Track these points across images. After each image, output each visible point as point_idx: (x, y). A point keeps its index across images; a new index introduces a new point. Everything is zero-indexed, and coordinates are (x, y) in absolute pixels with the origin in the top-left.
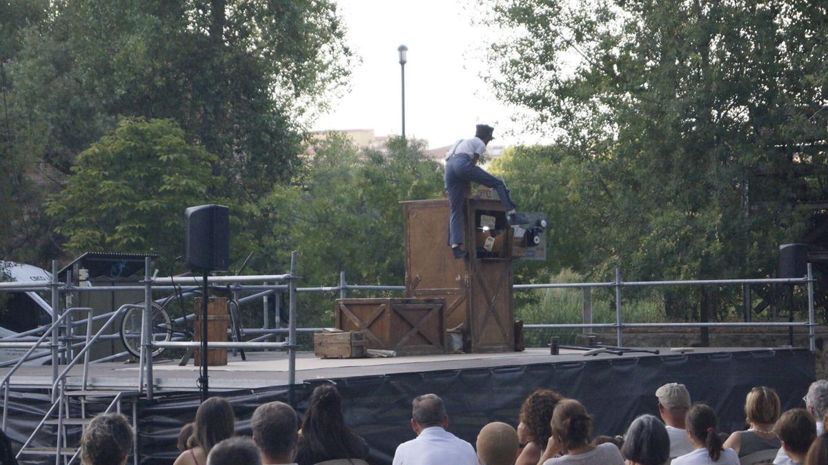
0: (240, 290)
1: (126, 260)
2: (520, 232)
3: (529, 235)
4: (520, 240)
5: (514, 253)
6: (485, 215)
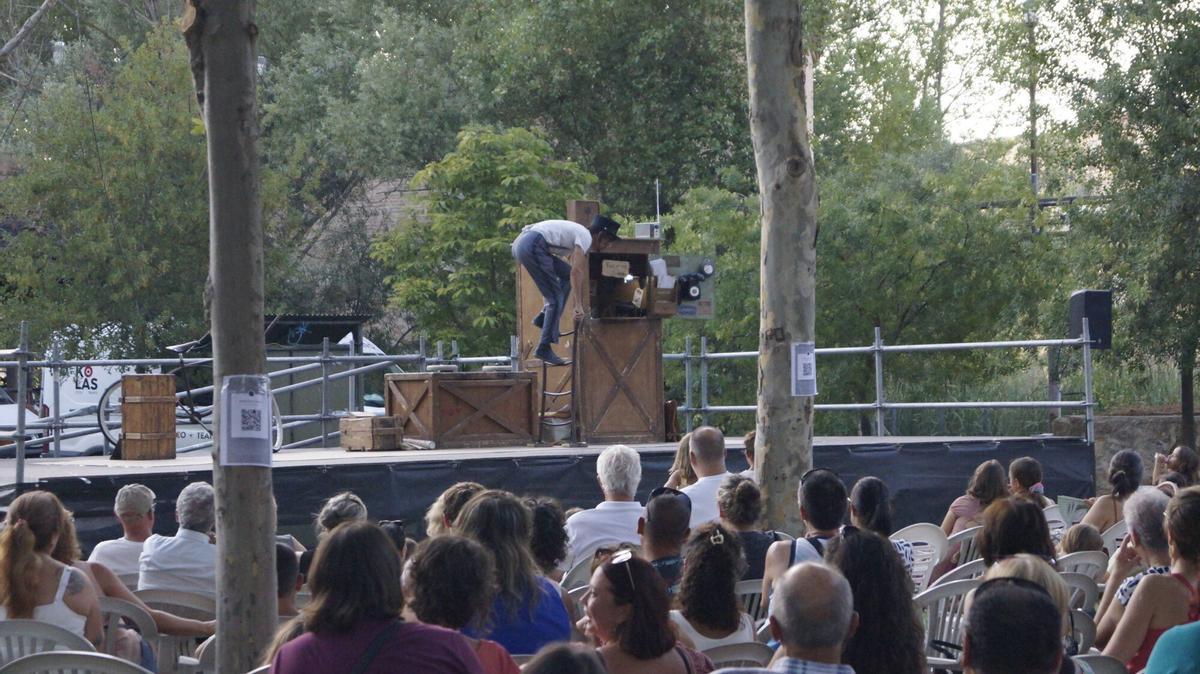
0: (331, 362)
1: (308, 323)
2: (666, 281)
3: (682, 285)
4: (669, 293)
5: (657, 310)
6: (610, 260)
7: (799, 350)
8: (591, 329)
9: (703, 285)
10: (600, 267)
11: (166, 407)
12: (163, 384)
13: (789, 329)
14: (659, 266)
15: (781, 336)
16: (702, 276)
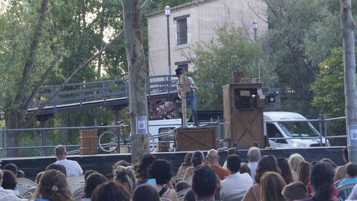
2: (262, 97)
3: (268, 97)
4: (264, 100)
5: (259, 106)
6: (243, 90)
7: (138, 119)
8: (235, 113)
9: (276, 97)
10: (240, 93)
11: (93, 140)
12: (91, 133)
13: (135, 113)
14: (260, 92)
15: (133, 115)
16: (275, 95)
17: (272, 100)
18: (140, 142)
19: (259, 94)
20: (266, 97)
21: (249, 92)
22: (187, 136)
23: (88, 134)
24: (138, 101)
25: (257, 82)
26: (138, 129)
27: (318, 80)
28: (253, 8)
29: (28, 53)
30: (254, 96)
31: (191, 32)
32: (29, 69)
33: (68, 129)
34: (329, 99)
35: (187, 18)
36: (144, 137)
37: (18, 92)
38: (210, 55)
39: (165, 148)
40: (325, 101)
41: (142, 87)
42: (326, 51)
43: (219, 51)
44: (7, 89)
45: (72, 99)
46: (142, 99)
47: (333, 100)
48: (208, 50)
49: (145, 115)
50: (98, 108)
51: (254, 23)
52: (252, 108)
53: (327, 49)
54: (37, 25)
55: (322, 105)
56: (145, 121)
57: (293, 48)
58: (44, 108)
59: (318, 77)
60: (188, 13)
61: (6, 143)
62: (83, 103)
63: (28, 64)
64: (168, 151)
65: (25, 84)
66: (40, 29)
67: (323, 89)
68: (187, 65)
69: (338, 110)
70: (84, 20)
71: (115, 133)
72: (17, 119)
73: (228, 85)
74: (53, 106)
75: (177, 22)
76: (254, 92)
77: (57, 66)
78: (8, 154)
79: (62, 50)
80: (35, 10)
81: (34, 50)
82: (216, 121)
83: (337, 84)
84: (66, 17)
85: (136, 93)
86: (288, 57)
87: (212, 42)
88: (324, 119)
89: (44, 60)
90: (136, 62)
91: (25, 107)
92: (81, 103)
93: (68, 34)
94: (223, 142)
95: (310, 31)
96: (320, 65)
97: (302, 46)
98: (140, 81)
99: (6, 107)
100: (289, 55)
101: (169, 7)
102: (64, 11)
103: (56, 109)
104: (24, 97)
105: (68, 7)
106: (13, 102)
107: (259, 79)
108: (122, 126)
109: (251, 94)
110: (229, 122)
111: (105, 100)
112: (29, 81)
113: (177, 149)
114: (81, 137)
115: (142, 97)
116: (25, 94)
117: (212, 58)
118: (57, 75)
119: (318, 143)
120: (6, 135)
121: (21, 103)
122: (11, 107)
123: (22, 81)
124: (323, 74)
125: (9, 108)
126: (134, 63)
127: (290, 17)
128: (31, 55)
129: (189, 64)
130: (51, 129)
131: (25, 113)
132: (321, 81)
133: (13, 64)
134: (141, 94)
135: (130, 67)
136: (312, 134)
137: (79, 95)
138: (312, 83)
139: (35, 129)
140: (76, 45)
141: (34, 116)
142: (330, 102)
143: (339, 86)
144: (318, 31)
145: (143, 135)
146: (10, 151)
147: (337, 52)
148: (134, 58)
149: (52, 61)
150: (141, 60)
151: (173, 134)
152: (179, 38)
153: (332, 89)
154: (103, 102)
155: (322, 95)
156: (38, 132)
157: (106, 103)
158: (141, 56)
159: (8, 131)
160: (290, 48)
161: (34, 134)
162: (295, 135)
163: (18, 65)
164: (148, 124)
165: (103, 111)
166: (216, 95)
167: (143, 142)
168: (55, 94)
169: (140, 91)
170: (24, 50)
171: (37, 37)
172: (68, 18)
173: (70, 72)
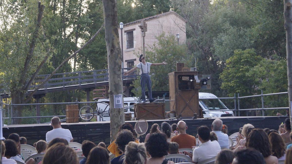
2: (198, 81)
3: (202, 81)
4: (199, 83)
5: (196, 88)
6: (184, 76)
7: (116, 97)
8: (179, 93)
9: (208, 82)
10: (182, 78)
11: (76, 112)
12: (75, 107)
13: (113, 91)
14: (196, 77)
15: (111, 93)
16: (207, 79)
17: (205, 83)
18: (117, 114)
19: (195, 79)
20: (201, 81)
21: (189, 77)
22: (144, 109)
23: (72, 108)
24: (116, 82)
25: (194, 70)
26: (116, 104)
27: (225, 71)
28: (178, 24)
29: (29, 50)
30: (191, 80)
31: (136, 40)
32: (29, 61)
33: (54, 104)
34: (233, 84)
35: (133, 31)
36: (120, 110)
37: (21, 78)
38: (153, 53)
39: (128, 118)
40: (230, 85)
41: (119, 71)
42: (229, 52)
43: (159, 51)
44: (13, 76)
45: (57, 83)
46: (119, 81)
47: (236, 84)
48: (152, 50)
49: (121, 93)
50: (73, 90)
51: (177, 35)
52: (190, 89)
53: (230, 50)
54: (35, 30)
55: (228, 88)
56: (121, 98)
57: (205, 50)
58: (39, 90)
59: (225, 69)
60: (134, 28)
61: (12, 114)
62: (65, 87)
63: (28, 58)
64: (131, 120)
65: (26, 72)
66: (37, 33)
67: (228, 77)
68: (134, 62)
69: (240, 91)
70: (65, 32)
71: (91, 107)
72: (20, 97)
73: (173, 73)
74: (45, 89)
75: (127, 34)
76: (191, 78)
77: (49, 60)
78: (13, 122)
79: (53, 48)
80: (33, 20)
81: (33, 48)
82: (162, 99)
83: (238, 74)
84: (53, 30)
85: (114, 76)
86: (201, 57)
87: (154, 45)
88: (237, 97)
89: (40, 55)
90: (114, 52)
91: (26, 89)
92: (64, 86)
93: (57, 38)
94: (170, 114)
95: (217, 39)
96: (227, 61)
97: (212, 49)
98: (117, 67)
99: (12, 89)
100: (202, 55)
101: (122, 23)
102: (52, 26)
103: (47, 90)
104: (25, 81)
105: (54, 23)
106: (17, 85)
107: (195, 68)
108: (96, 102)
109: (190, 79)
110: (174, 99)
111: (80, 85)
112: (29, 70)
113: (137, 119)
114: (67, 110)
115: (119, 79)
116: (26, 79)
117: (154, 56)
118: (49, 66)
119: (226, 114)
120: (12, 109)
121: (23, 86)
122: (16, 89)
123: (24, 70)
124: (228, 67)
125: (15, 89)
126: (113, 53)
127: (203, 30)
128: (31, 51)
129: (134, 61)
130: (42, 104)
131: (26, 92)
132: (227, 72)
133: (17, 58)
134: (118, 77)
135: (109, 56)
136: (222, 108)
137: (63, 81)
138: (221, 73)
139: (32, 104)
140: (60, 48)
141: (32, 95)
142: (234, 86)
143: (240, 75)
144: (223, 39)
145: (119, 109)
146: (15, 120)
147: (238, 52)
148: (112, 49)
149: (45, 56)
150: (118, 51)
151: (133, 107)
152: (128, 44)
153: (235, 77)
154: (79, 86)
155: (227, 81)
156: (34, 106)
157: (81, 86)
158: (118, 48)
159: (14, 105)
160: (203, 51)
161: (32, 107)
162: (211, 108)
163: (21, 58)
164: (123, 100)
165: (77, 92)
166: (158, 81)
167: (119, 114)
168: (47, 79)
169: (117, 75)
170: (25, 48)
171: (35, 39)
172: (54, 31)
173: (56, 66)
